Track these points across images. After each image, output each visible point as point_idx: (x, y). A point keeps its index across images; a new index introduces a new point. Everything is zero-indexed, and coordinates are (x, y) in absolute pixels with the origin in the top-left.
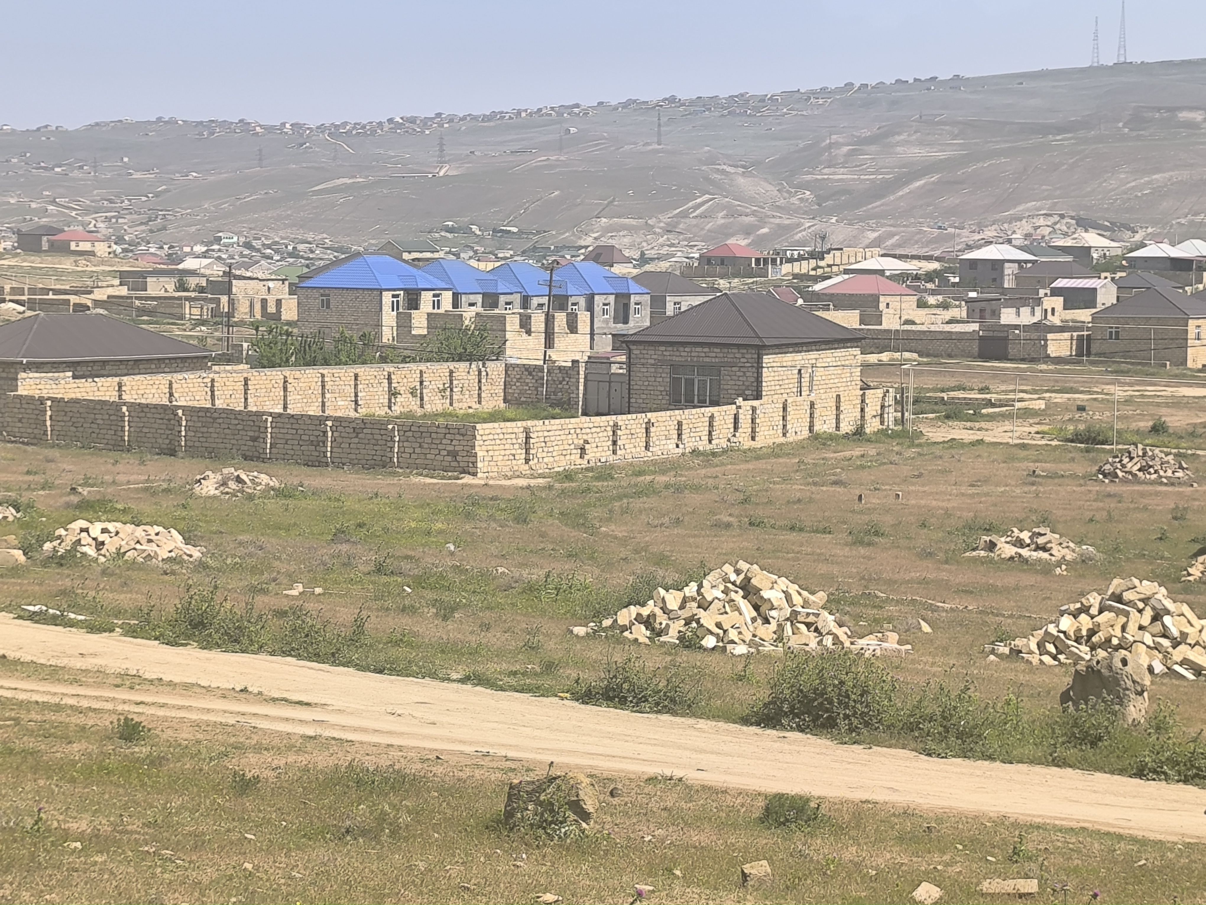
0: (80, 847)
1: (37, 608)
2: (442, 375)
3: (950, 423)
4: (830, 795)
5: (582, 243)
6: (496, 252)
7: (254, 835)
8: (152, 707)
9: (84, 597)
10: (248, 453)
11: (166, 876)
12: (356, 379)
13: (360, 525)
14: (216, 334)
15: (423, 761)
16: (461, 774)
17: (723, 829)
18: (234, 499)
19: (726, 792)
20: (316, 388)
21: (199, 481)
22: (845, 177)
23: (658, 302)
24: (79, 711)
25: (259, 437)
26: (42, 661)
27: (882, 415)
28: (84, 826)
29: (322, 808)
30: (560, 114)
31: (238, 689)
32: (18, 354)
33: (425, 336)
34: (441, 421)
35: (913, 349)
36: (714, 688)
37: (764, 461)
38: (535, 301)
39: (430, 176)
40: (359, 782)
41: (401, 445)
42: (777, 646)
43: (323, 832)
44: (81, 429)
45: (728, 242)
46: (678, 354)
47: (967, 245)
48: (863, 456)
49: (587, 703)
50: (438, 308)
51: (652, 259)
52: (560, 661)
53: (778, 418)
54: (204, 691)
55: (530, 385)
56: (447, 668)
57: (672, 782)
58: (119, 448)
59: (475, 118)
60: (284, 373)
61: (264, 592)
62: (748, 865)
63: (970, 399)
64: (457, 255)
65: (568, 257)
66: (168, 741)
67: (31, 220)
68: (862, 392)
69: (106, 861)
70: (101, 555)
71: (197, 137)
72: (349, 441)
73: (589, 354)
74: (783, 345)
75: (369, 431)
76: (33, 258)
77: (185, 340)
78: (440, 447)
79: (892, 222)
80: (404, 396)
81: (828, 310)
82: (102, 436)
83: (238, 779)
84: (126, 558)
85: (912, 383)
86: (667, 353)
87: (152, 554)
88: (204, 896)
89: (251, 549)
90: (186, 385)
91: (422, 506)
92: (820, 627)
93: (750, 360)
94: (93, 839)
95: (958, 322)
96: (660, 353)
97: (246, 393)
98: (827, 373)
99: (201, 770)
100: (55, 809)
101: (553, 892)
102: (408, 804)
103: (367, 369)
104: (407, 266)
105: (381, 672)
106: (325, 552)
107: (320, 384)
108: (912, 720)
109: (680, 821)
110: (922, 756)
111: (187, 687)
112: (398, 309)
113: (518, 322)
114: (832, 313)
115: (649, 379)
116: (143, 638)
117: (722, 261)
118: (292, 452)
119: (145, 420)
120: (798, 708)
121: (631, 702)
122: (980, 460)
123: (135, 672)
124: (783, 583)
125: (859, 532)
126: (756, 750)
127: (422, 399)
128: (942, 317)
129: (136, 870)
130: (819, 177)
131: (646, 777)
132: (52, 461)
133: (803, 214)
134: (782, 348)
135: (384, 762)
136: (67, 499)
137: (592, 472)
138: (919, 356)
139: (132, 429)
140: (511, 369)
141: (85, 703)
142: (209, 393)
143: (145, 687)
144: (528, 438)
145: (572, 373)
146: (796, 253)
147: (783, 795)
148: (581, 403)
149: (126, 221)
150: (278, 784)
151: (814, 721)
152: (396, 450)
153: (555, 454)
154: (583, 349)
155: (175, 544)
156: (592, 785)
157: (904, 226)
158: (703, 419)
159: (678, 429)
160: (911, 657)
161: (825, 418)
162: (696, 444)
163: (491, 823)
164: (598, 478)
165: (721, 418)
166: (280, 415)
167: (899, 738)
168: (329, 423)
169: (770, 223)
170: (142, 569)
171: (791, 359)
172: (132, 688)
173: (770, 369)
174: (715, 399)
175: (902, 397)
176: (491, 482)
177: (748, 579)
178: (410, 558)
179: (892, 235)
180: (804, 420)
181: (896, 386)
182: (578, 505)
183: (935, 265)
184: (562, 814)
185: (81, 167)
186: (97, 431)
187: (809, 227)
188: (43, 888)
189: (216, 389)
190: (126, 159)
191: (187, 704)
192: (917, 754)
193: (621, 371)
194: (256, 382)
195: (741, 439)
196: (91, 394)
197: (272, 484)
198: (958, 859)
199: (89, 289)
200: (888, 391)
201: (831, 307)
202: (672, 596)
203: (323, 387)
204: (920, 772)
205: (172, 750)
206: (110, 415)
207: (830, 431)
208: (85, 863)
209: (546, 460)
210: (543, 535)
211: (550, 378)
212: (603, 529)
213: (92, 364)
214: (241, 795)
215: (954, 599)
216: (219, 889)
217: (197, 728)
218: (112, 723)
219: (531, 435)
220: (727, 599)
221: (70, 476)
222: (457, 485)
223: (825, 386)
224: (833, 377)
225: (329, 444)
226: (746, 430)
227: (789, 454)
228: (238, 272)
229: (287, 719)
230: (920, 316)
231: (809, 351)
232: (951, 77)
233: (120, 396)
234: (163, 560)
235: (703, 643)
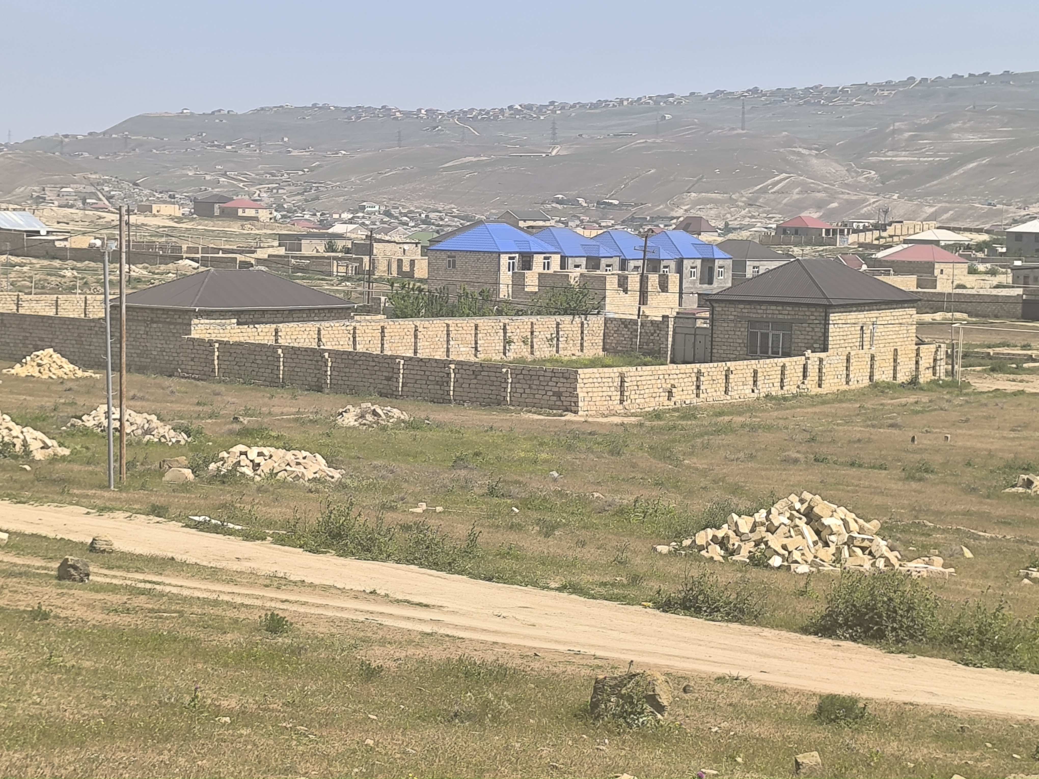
0: (229, 722)
1: (201, 519)
2: (550, 326)
3: (995, 376)
4: (877, 697)
5: (674, 214)
6: (599, 221)
7: (377, 716)
8: (295, 605)
9: (241, 510)
10: (383, 391)
11: (300, 748)
12: (476, 329)
13: (477, 454)
14: (359, 289)
15: (522, 657)
16: (555, 669)
17: (781, 723)
18: (370, 429)
19: (784, 691)
20: (442, 336)
21: (341, 414)
22: (906, 159)
23: (739, 266)
24: (234, 606)
25: (392, 377)
26: (205, 563)
27: (934, 368)
28: (233, 704)
29: (435, 695)
30: (657, 103)
31: (368, 591)
32: (192, 303)
33: (536, 293)
34: (549, 366)
35: (963, 310)
36: (778, 601)
37: (829, 405)
38: (632, 264)
39: (544, 155)
40: (467, 674)
41: (513, 386)
42: (835, 567)
43: (435, 715)
44: (244, 368)
45: (802, 215)
46: (754, 311)
47: (1014, 220)
48: (916, 403)
49: (667, 612)
50: (548, 269)
51: (735, 229)
52: (645, 575)
53: (842, 368)
54: (339, 592)
55: (626, 336)
56: (546, 578)
57: (738, 681)
58: (274, 385)
59: (583, 106)
60: (415, 323)
61: (393, 509)
62: (801, 755)
63: (1014, 355)
64: (566, 224)
65: (662, 226)
66: (307, 633)
67: (206, 190)
68: (916, 347)
69: (250, 734)
70: (257, 474)
71: (346, 120)
72: (468, 381)
73: (677, 310)
74: (847, 305)
75: (486, 374)
76: (206, 222)
77: (332, 294)
78: (547, 388)
79: (947, 199)
80: (517, 344)
81: (889, 275)
82: (261, 374)
83: (364, 668)
84: (278, 477)
85: (961, 340)
86: (746, 310)
87: (300, 475)
88: (331, 766)
89: (384, 472)
90: (332, 332)
91: (530, 440)
92: (873, 551)
93: (818, 318)
94: (240, 715)
95: (1005, 287)
96: (739, 310)
97: (382, 340)
98: (886, 330)
99: (334, 659)
100: (209, 689)
101: (630, 772)
102: (509, 693)
103: (486, 321)
104: (522, 233)
105: (490, 580)
106: (446, 477)
107: (445, 332)
108: (952, 633)
109: (743, 715)
110: (960, 666)
111: (325, 588)
112: (513, 269)
113: (617, 281)
114: (891, 277)
115: (730, 333)
116: (289, 546)
117: (796, 232)
118: (420, 391)
119: (297, 361)
120: (851, 621)
121: (705, 611)
122: (1020, 408)
123: (282, 575)
124: (842, 512)
125: (912, 469)
126: (814, 656)
127: (532, 347)
128: (990, 282)
129: (275, 743)
130: (883, 159)
131: (715, 676)
132: (218, 394)
133: (869, 191)
134: (847, 307)
135: (490, 658)
136: (231, 427)
137: (678, 412)
138: (969, 316)
139: (286, 369)
140: (609, 322)
141: (238, 600)
142: (352, 339)
143: (290, 588)
144: (623, 382)
145: (662, 326)
146: (861, 225)
147: (836, 696)
148: (669, 353)
149: (285, 191)
150: (399, 672)
151: (865, 632)
152: (509, 390)
153: (646, 396)
154: (672, 306)
155: (319, 467)
156: (667, 682)
157: (958, 202)
158: (776, 368)
159: (754, 377)
160: (953, 579)
161: (883, 369)
162: (769, 389)
163: (578, 712)
164: (683, 418)
165: (792, 367)
166: (411, 359)
167: (940, 649)
168: (453, 366)
169: (839, 198)
170: (292, 488)
171: (854, 317)
172: (278, 588)
173: (836, 326)
174: (787, 350)
175: (952, 352)
176: (590, 419)
177: (810, 508)
178: (519, 482)
179: (946, 210)
180: (865, 370)
181: (948, 342)
182: (666, 440)
183: (985, 237)
184: (640, 706)
185: (248, 146)
186: (257, 370)
187: (874, 203)
188: (196, 755)
189: (357, 335)
190: (286, 139)
191: (325, 603)
192: (955, 664)
193: (705, 325)
194: (391, 330)
195: (809, 386)
196: (252, 338)
197: (402, 417)
198: (987, 755)
199: (253, 249)
200: (940, 347)
201: (892, 272)
202: (744, 521)
203: (448, 335)
204: (957, 679)
205: (310, 641)
206: (268, 357)
207: (888, 380)
208: (233, 735)
209: (638, 401)
210: (634, 466)
211: (643, 331)
212: (686, 462)
213: (253, 313)
214: (366, 682)
215: (994, 529)
216: (344, 761)
217: (332, 624)
218: (260, 617)
219: (626, 379)
220: (792, 525)
221: (233, 408)
222: (560, 421)
223: (884, 341)
224: (891, 333)
225: (452, 384)
226: (813, 378)
227: (852, 399)
228: (378, 236)
229: (409, 618)
230: (970, 281)
231: (870, 310)
232: (1002, 72)
233: (276, 340)
234: (309, 480)
235: (770, 562)
